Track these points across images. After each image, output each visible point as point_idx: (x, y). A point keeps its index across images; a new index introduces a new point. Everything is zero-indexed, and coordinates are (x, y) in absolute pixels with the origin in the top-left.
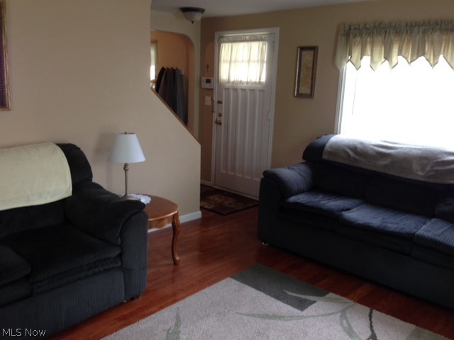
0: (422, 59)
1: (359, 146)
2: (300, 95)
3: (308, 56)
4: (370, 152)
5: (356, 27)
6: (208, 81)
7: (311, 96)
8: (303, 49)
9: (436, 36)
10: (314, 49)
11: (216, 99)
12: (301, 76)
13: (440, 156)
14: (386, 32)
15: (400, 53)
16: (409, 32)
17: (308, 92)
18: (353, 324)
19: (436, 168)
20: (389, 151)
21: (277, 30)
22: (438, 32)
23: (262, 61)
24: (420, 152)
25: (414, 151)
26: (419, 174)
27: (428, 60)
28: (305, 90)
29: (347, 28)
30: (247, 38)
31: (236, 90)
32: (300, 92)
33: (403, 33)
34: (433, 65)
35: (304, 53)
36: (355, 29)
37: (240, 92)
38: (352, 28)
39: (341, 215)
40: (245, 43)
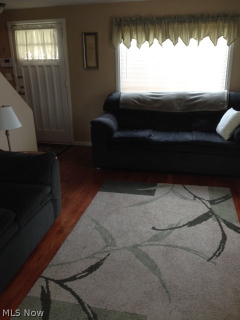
0: (168, 40)
1: (140, 97)
2: (88, 68)
3: (91, 40)
4: (148, 100)
5: (125, 19)
6: (7, 61)
7: (97, 67)
8: (86, 34)
9: (176, 25)
10: (95, 34)
11: (16, 75)
12: (88, 53)
13: (186, 97)
14: (144, 23)
15: (155, 37)
16: (159, 23)
17: (95, 65)
18: (182, 194)
19: (186, 104)
20: (159, 98)
21: (63, 20)
22: (176, 24)
23: (55, 44)
24: (175, 97)
25: (172, 96)
26: (178, 109)
27: (172, 41)
28: (92, 64)
29: (118, 20)
30: (40, 26)
31: (33, 67)
32: (88, 65)
33: (155, 24)
34: (175, 44)
35: (87, 37)
36: (124, 20)
37: (38, 68)
38: (122, 20)
39: (150, 139)
40: (38, 30)
